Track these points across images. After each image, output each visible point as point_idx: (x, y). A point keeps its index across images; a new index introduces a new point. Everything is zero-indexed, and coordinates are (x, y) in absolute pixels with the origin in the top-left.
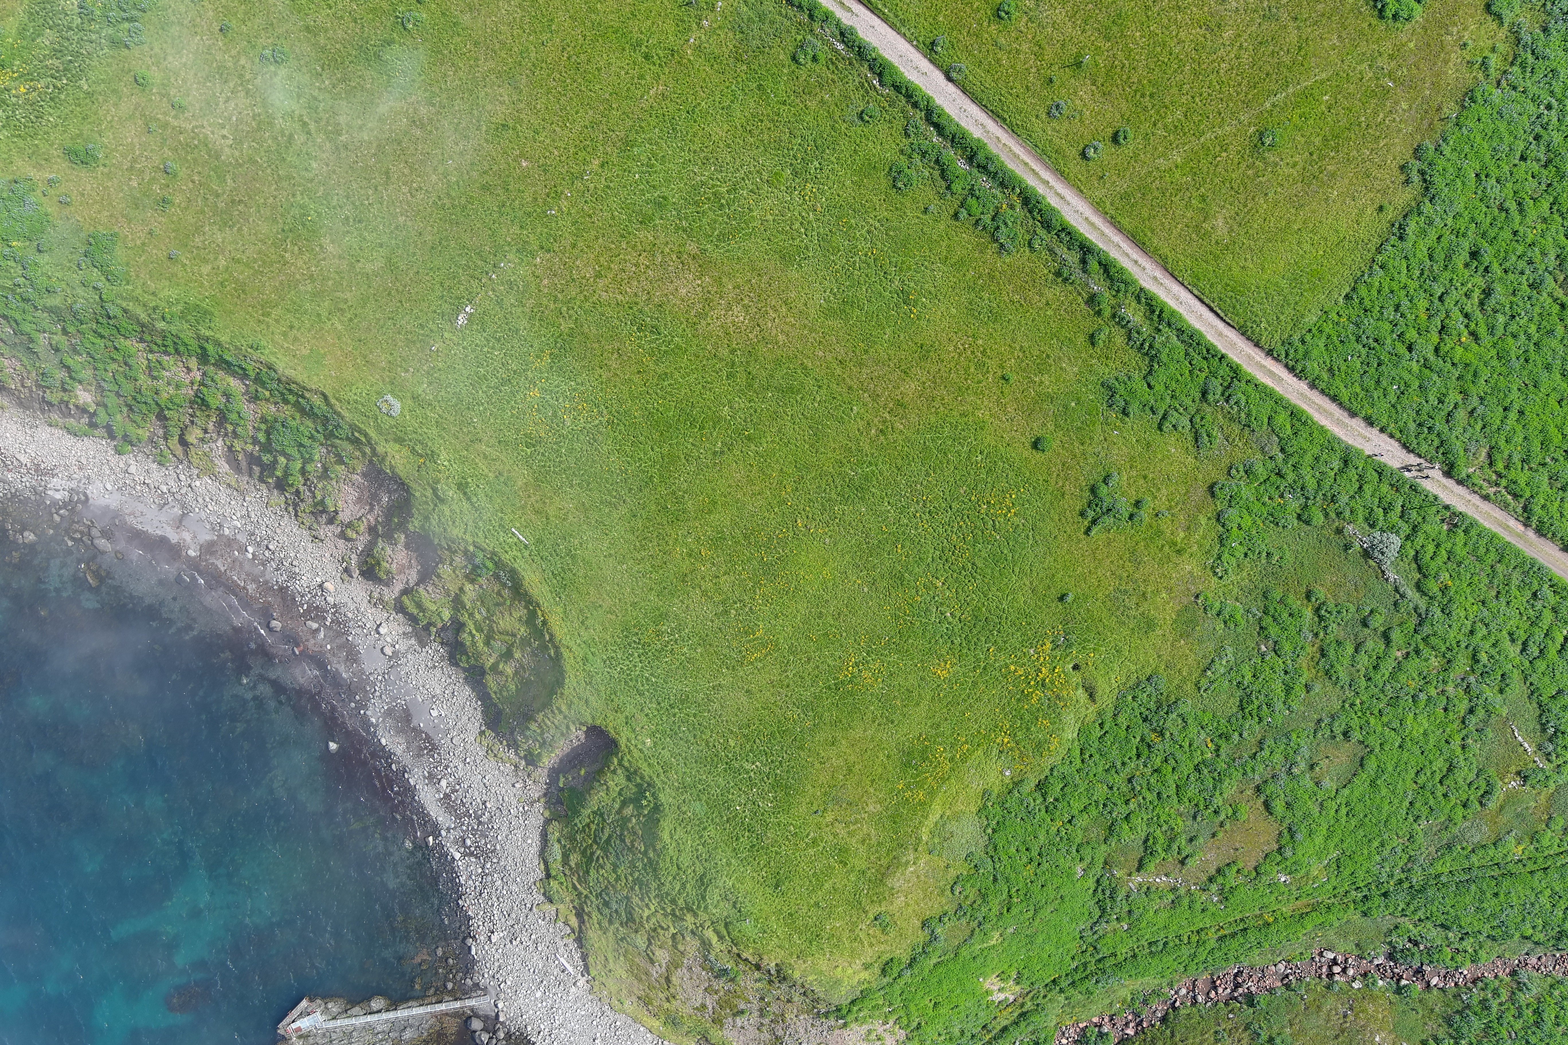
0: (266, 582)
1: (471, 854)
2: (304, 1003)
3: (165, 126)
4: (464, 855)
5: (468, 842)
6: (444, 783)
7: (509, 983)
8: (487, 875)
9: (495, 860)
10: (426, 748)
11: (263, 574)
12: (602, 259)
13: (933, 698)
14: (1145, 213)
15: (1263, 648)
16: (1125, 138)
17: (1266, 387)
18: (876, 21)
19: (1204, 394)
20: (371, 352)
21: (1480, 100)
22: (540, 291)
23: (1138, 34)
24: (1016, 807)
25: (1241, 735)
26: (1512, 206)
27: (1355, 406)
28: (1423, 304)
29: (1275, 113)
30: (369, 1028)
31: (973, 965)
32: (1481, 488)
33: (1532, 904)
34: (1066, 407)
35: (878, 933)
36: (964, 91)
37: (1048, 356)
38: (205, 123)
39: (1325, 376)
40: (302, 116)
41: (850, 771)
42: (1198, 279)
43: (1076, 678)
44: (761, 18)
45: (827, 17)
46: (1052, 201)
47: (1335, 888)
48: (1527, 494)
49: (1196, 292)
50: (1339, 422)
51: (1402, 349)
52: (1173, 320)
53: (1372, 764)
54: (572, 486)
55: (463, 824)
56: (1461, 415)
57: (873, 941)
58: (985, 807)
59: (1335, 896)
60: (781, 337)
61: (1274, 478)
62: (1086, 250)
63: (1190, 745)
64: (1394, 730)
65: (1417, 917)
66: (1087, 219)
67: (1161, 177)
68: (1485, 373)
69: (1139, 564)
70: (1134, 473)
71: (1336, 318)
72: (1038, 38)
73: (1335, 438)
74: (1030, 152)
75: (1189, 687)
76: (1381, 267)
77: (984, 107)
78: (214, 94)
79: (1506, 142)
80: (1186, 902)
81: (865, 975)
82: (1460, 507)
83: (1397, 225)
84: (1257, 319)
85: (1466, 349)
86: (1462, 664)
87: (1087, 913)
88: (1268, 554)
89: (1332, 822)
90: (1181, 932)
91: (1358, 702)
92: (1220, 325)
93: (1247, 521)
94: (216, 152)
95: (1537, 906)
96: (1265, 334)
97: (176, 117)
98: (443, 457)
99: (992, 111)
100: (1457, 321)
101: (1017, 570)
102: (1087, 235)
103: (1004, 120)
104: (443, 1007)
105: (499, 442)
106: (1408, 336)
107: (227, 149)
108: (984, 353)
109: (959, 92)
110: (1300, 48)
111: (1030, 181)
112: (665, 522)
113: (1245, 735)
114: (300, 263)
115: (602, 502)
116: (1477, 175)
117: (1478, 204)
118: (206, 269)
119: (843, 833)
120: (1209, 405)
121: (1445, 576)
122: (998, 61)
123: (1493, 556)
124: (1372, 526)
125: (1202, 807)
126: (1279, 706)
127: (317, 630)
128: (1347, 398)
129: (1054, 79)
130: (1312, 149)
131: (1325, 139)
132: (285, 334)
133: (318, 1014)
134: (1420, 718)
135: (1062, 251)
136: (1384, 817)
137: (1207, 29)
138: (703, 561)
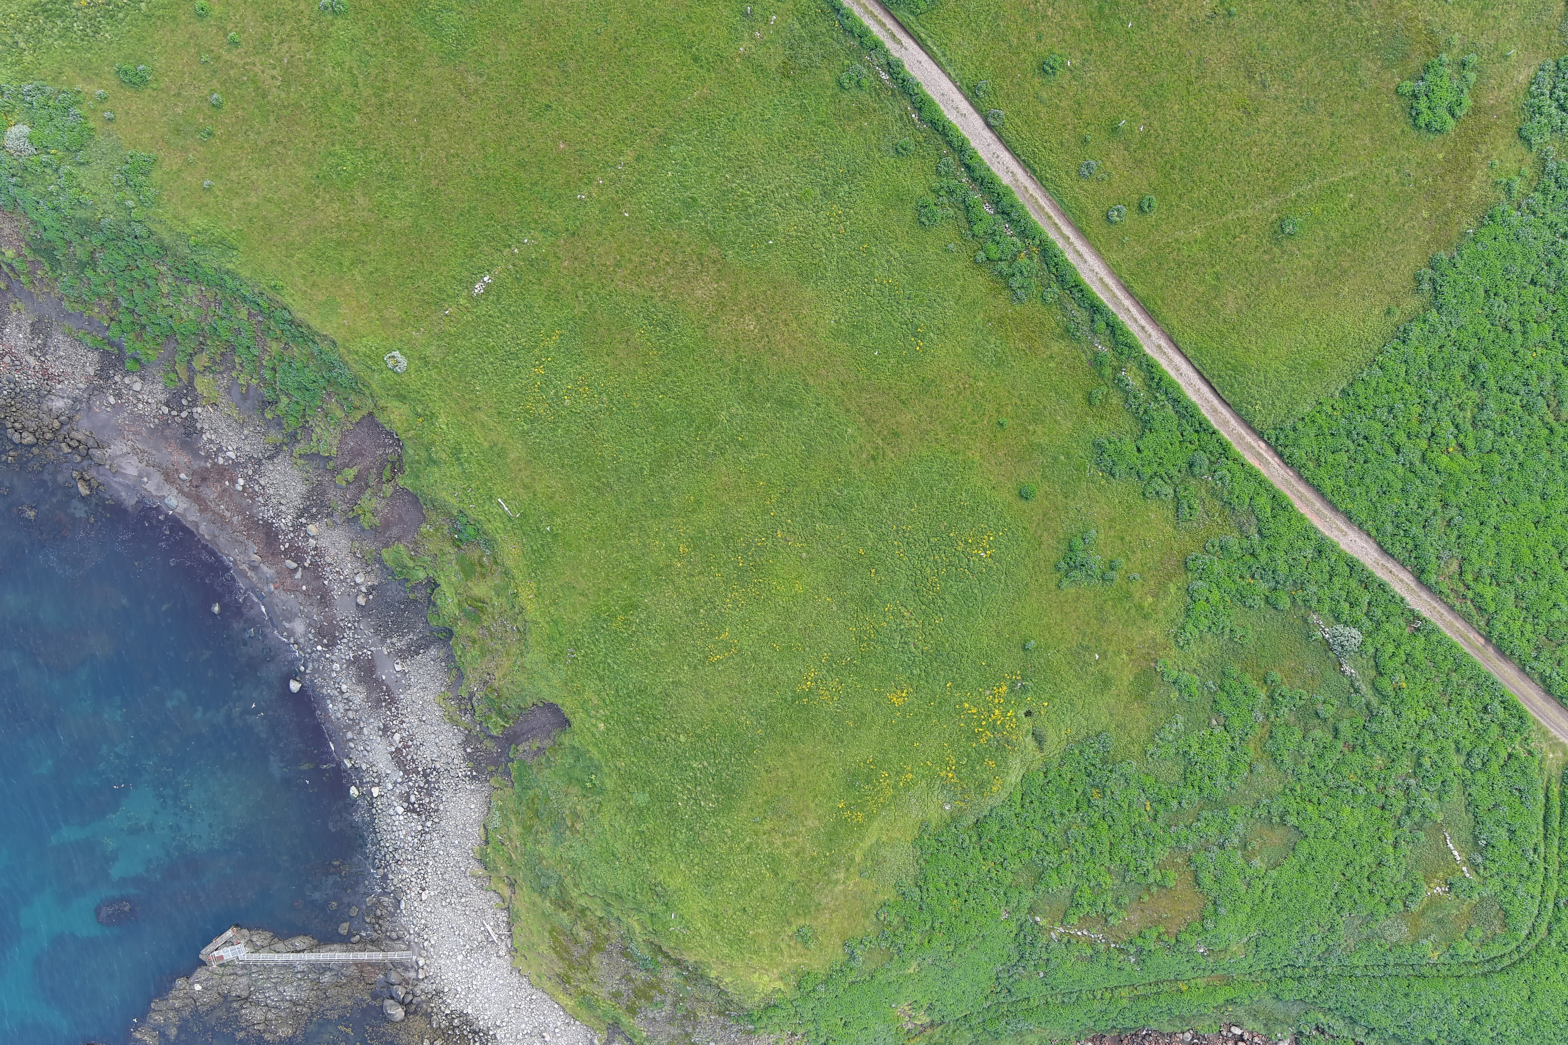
0: (252, 516)
1: (414, 811)
2: (229, 933)
3: (218, 58)
4: (407, 810)
5: (413, 799)
6: (397, 737)
7: (433, 942)
8: (426, 833)
9: (436, 820)
10: (385, 700)
11: (250, 507)
12: (624, 249)
13: (885, 724)
14: (1159, 281)
15: (1214, 722)
16: (1149, 206)
17: (1252, 468)
18: (923, 57)
19: (1191, 465)
20: (387, 309)
21: (1498, 219)
22: (559, 272)
23: (1177, 106)
24: (951, 843)
25: (1180, 803)
26: (1516, 327)
27: (1336, 499)
28: (1417, 410)
29: (1299, 203)
30: (288, 966)
31: (886, 990)
32: (1448, 597)
33: (1440, 1010)
34: (1055, 459)
35: (799, 946)
36: (1000, 138)
37: (1045, 407)
38: (257, 60)
39: (1311, 465)
40: (351, 68)
41: (794, 782)
42: (1201, 354)
43: (1027, 724)
44: (813, 38)
45: (877, 46)
46: (1070, 257)
47: (1251, 966)
48: (1492, 609)
49: (1197, 366)
50: (1318, 513)
51: (1390, 451)
52: (1170, 390)
53: (1304, 849)
54: (563, 466)
55: (411, 780)
56: (1438, 522)
57: (793, 953)
58: (921, 837)
59: (1250, 974)
60: (788, 352)
61: (1247, 558)
62: (1095, 308)
63: (1129, 806)
64: (1330, 820)
65: (1327, 1006)
66: (1101, 279)
67: (1179, 249)
68: (1467, 485)
69: (1104, 622)
70: (1112, 533)
71: (1330, 410)
72: (1078, 97)
73: (1312, 527)
74: (1055, 206)
75: (1136, 749)
76: (1380, 368)
77: (1016, 156)
78: (270, 35)
79: (1519, 262)
80: (1103, 959)
81: (778, 984)
82: (1425, 613)
83: (1402, 329)
84: (1254, 402)
85: (1451, 459)
86: (1405, 765)
87: (1005, 957)
88: (1231, 631)
89: (1257, 902)
90: (1095, 987)
91: (1298, 788)
92: (1216, 402)
93: (1215, 596)
94: (264, 90)
95: (1445, 1012)
96: (1259, 417)
97: (229, 51)
98: (442, 421)
99: (1024, 161)
100: (1447, 430)
101: (984, 612)
102: (1099, 295)
103: (1034, 171)
104: (364, 956)
105: (499, 413)
106: (1396, 438)
107: (274, 90)
108: (983, 396)
109: (994, 138)
110: (1333, 144)
111: (1052, 235)
112: (648, 515)
113: (1184, 804)
114: (329, 211)
115: (590, 486)
116: (1486, 292)
117: (1484, 320)
118: (236, 203)
119: (778, 843)
120: (1194, 476)
121: (1400, 677)
122: (1037, 114)
123: (1449, 665)
124: (1337, 619)
125: (1132, 868)
126: (1221, 780)
127: (295, 570)
128: (1329, 490)
129: (1089, 138)
130: (1329, 243)
131: (1343, 235)
132: (304, 277)
133: (241, 946)
134: (1356, 811)
135: (1072, 306)
136: (1308, 904)
137: (1244, 113)
138: (681, 558)
